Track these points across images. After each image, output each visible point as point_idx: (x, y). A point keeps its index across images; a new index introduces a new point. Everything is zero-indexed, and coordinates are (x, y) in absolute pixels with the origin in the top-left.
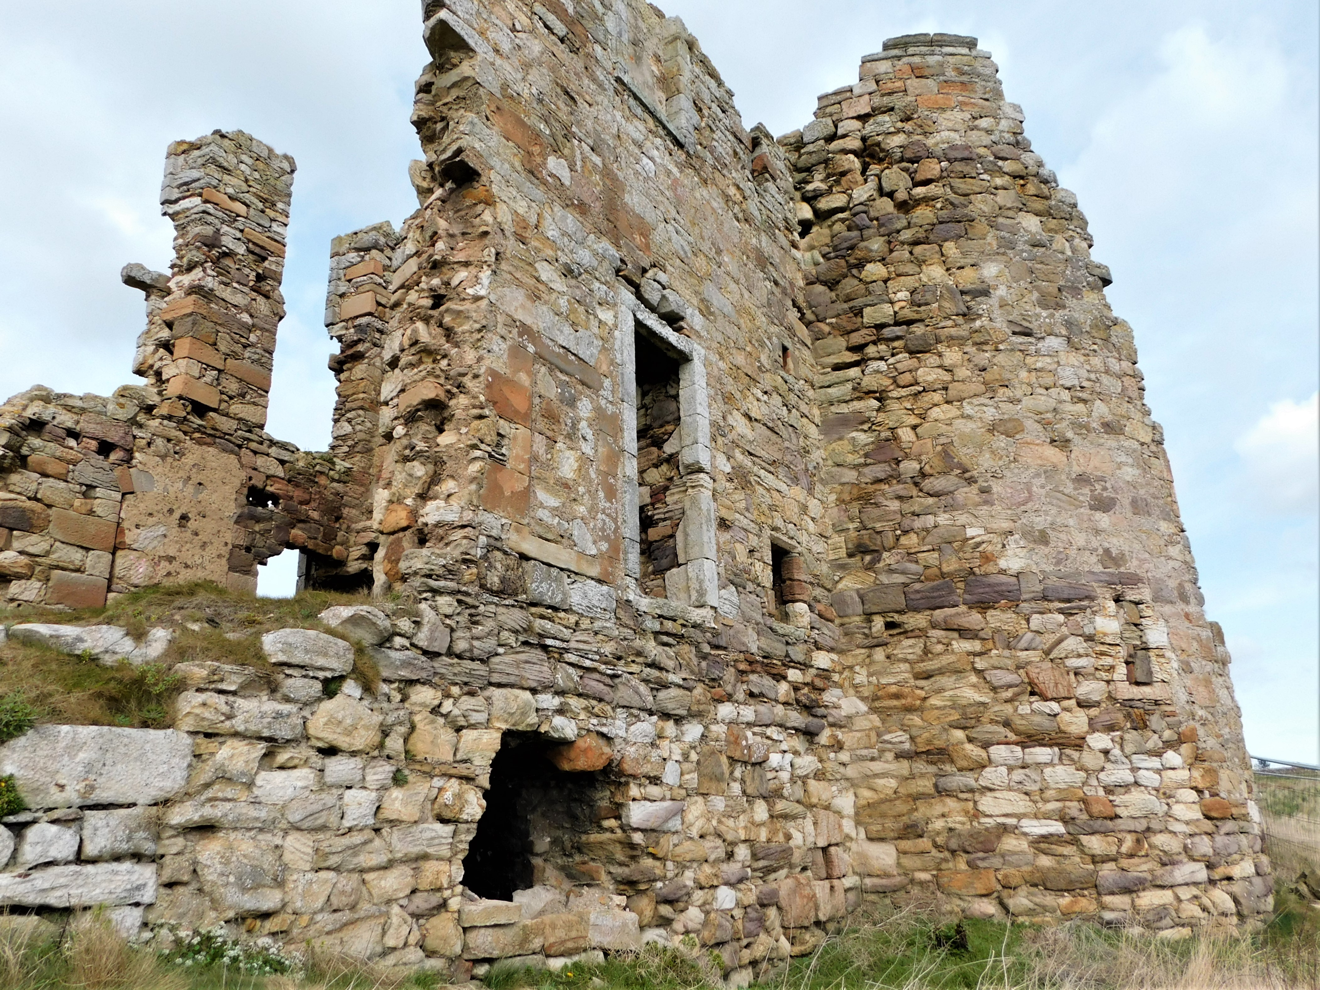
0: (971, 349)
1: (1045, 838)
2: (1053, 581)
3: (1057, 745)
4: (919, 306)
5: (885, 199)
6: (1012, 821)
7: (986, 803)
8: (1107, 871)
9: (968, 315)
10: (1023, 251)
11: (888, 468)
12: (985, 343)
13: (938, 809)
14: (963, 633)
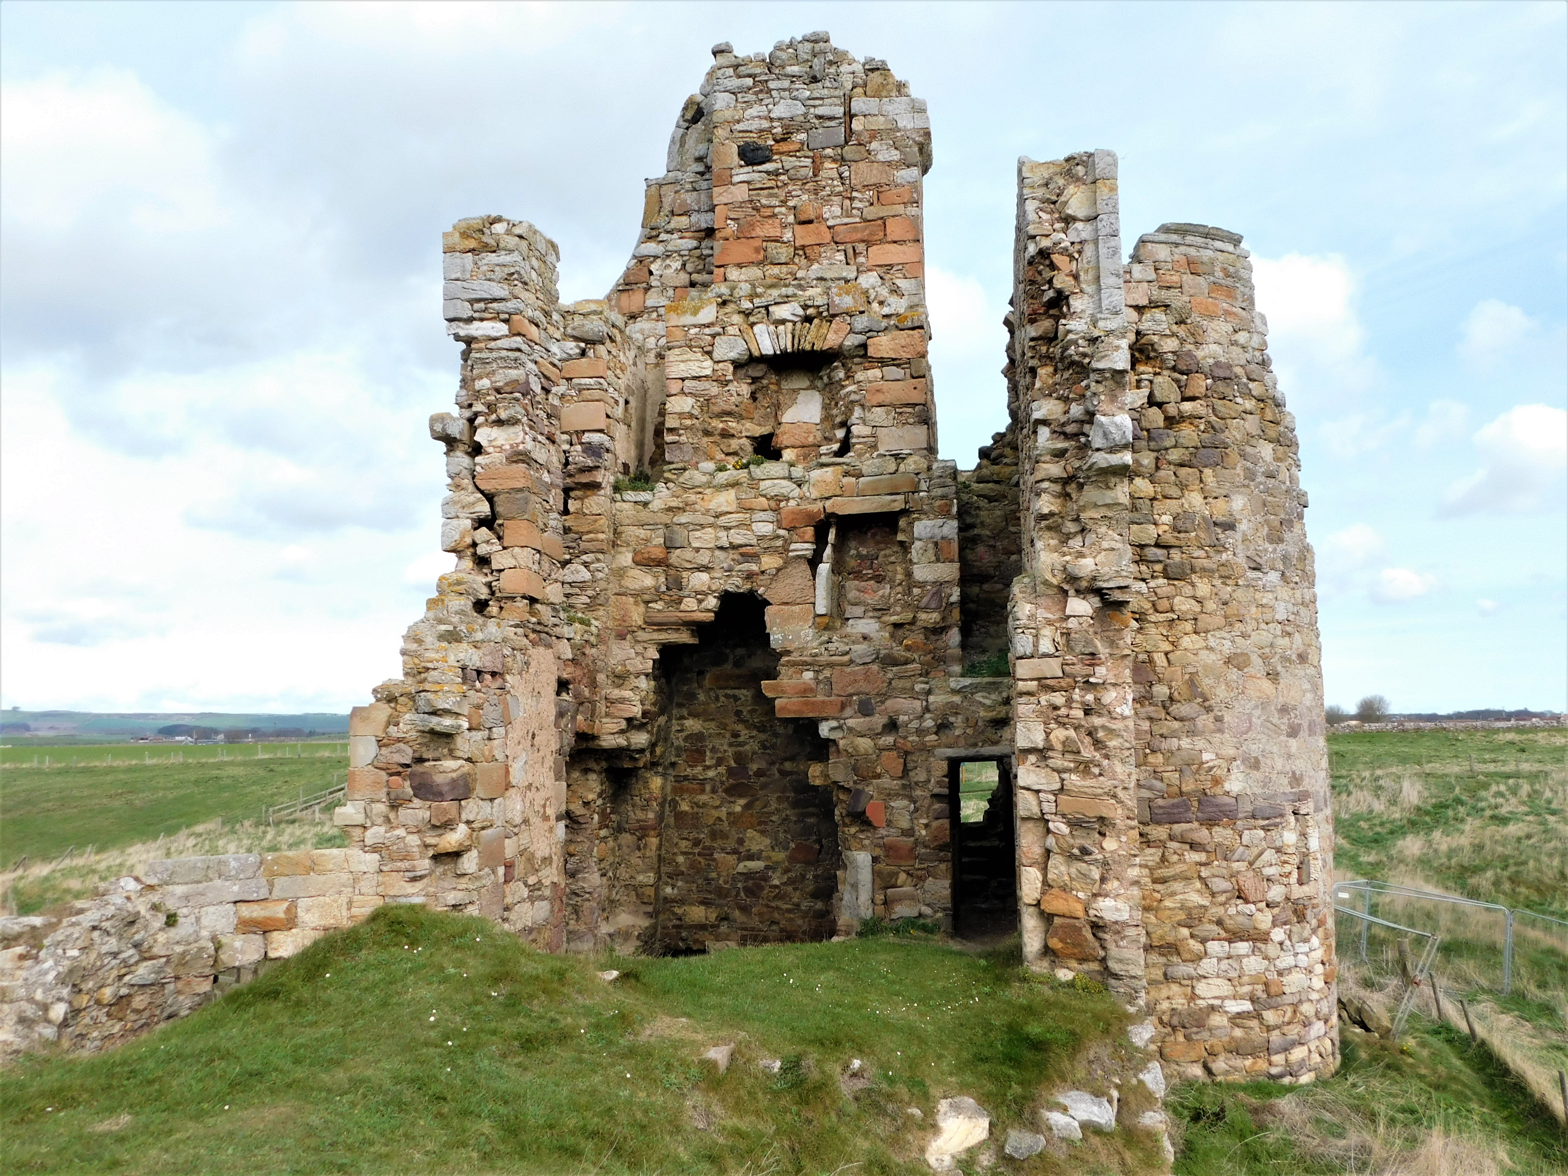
0: (1218, 582)
1: (1239, 1015)
2: (1260, 803)
3: (1252, 940)
4: (1179, 532)
5: (1155, 409)
6: (1217, 1002)
7: (1202, 988)
8: (1275, 1036)
9: (1218, 547)
10: (1260, 483)
11: (1142, 690)
12: (1228, 577)
13: (1165, 992)
14: (1194, 846)
